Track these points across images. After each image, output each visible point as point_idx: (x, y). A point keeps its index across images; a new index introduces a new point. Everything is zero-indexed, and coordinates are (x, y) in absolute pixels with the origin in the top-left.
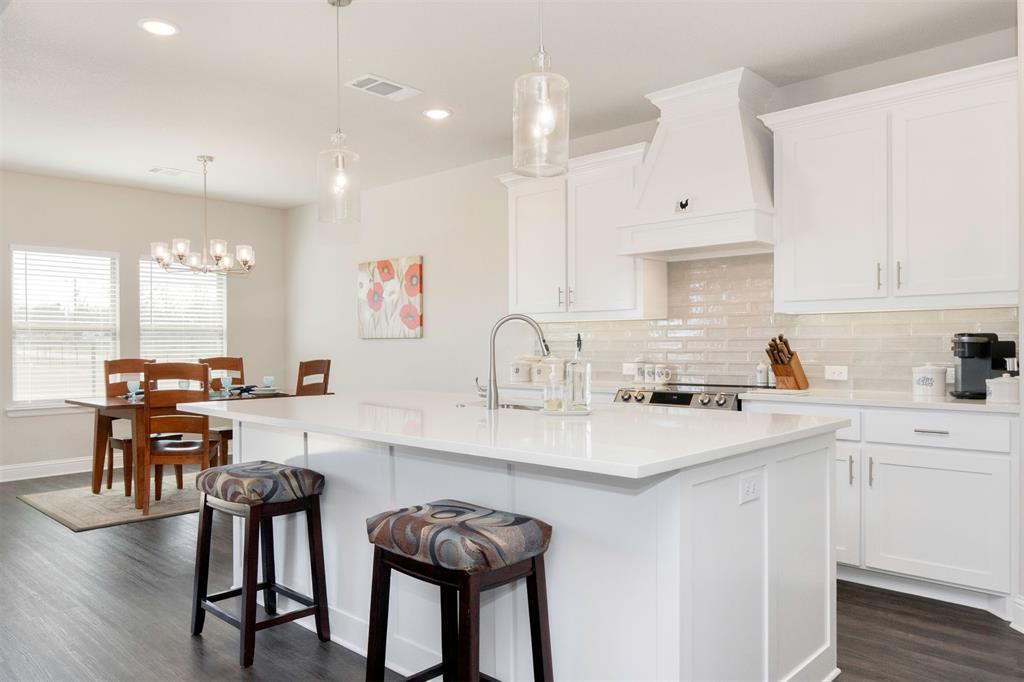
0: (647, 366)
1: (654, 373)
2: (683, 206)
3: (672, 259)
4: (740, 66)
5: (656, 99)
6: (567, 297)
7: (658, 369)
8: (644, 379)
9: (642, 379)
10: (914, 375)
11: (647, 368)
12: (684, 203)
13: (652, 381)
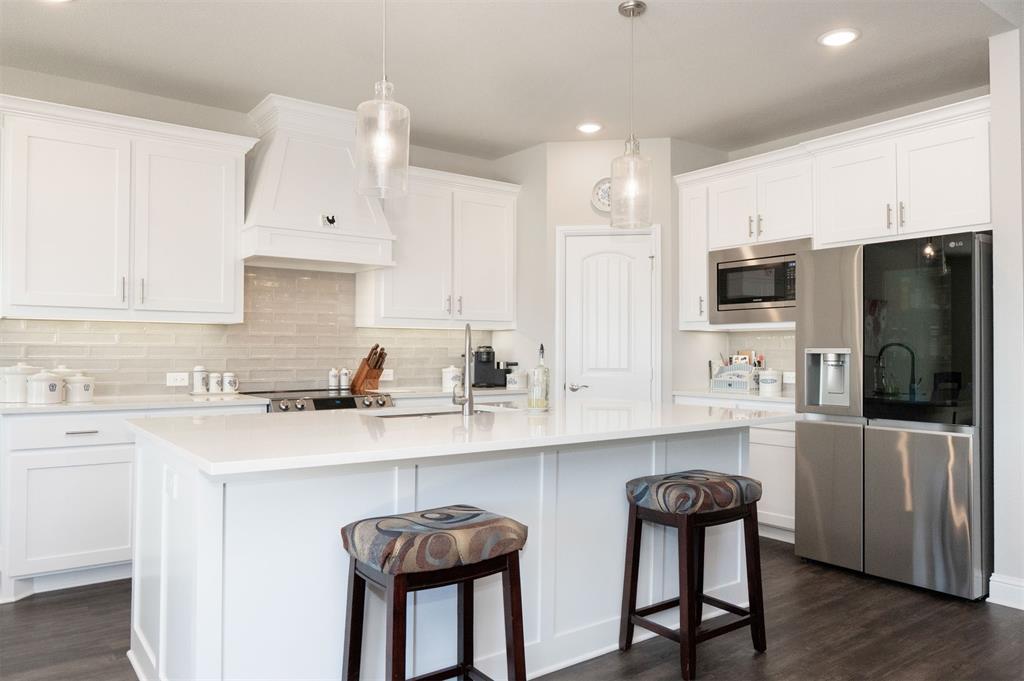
1: (222, 383)
2: (330, 221)
7: (227, 378)
8: (208, 390)
9: (205, 390)
10: (444, 374)
11: (214, 379)
12: (330, 218)
13: (219, 392)
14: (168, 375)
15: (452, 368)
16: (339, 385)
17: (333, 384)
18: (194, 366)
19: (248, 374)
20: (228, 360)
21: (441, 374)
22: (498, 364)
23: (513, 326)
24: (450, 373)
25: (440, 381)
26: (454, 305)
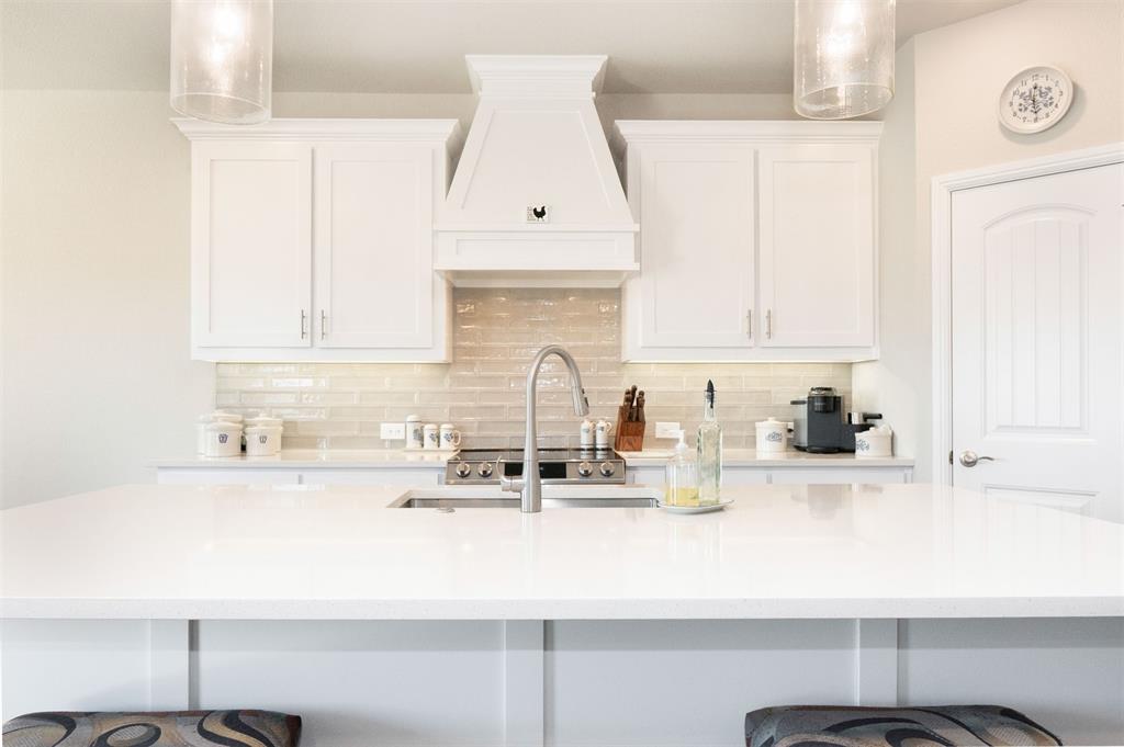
0: (427, 427)
1: (438, 437)
2: (540, 214)
3: (460, 284)
4: (603, 54)
5: (479, 66)
6: (313, 325)
7: (445, 430)
8: (423, 445)
9: (419, 445)
10: (758, 430)
11: (428, 430)
12: (539, 210)
13: (436, 448)
14: (383, 425)
15: (772, 421)
16: (595, 444)
17: (585, 442)
18: (406, 416)
19: (476, 425)
20: (452, 409)
21: (754, 429)
22: (850, 415)
23: (875, 354)
24: (768, 427)
25: (752, 442)
26: (759, 325)
